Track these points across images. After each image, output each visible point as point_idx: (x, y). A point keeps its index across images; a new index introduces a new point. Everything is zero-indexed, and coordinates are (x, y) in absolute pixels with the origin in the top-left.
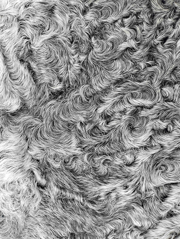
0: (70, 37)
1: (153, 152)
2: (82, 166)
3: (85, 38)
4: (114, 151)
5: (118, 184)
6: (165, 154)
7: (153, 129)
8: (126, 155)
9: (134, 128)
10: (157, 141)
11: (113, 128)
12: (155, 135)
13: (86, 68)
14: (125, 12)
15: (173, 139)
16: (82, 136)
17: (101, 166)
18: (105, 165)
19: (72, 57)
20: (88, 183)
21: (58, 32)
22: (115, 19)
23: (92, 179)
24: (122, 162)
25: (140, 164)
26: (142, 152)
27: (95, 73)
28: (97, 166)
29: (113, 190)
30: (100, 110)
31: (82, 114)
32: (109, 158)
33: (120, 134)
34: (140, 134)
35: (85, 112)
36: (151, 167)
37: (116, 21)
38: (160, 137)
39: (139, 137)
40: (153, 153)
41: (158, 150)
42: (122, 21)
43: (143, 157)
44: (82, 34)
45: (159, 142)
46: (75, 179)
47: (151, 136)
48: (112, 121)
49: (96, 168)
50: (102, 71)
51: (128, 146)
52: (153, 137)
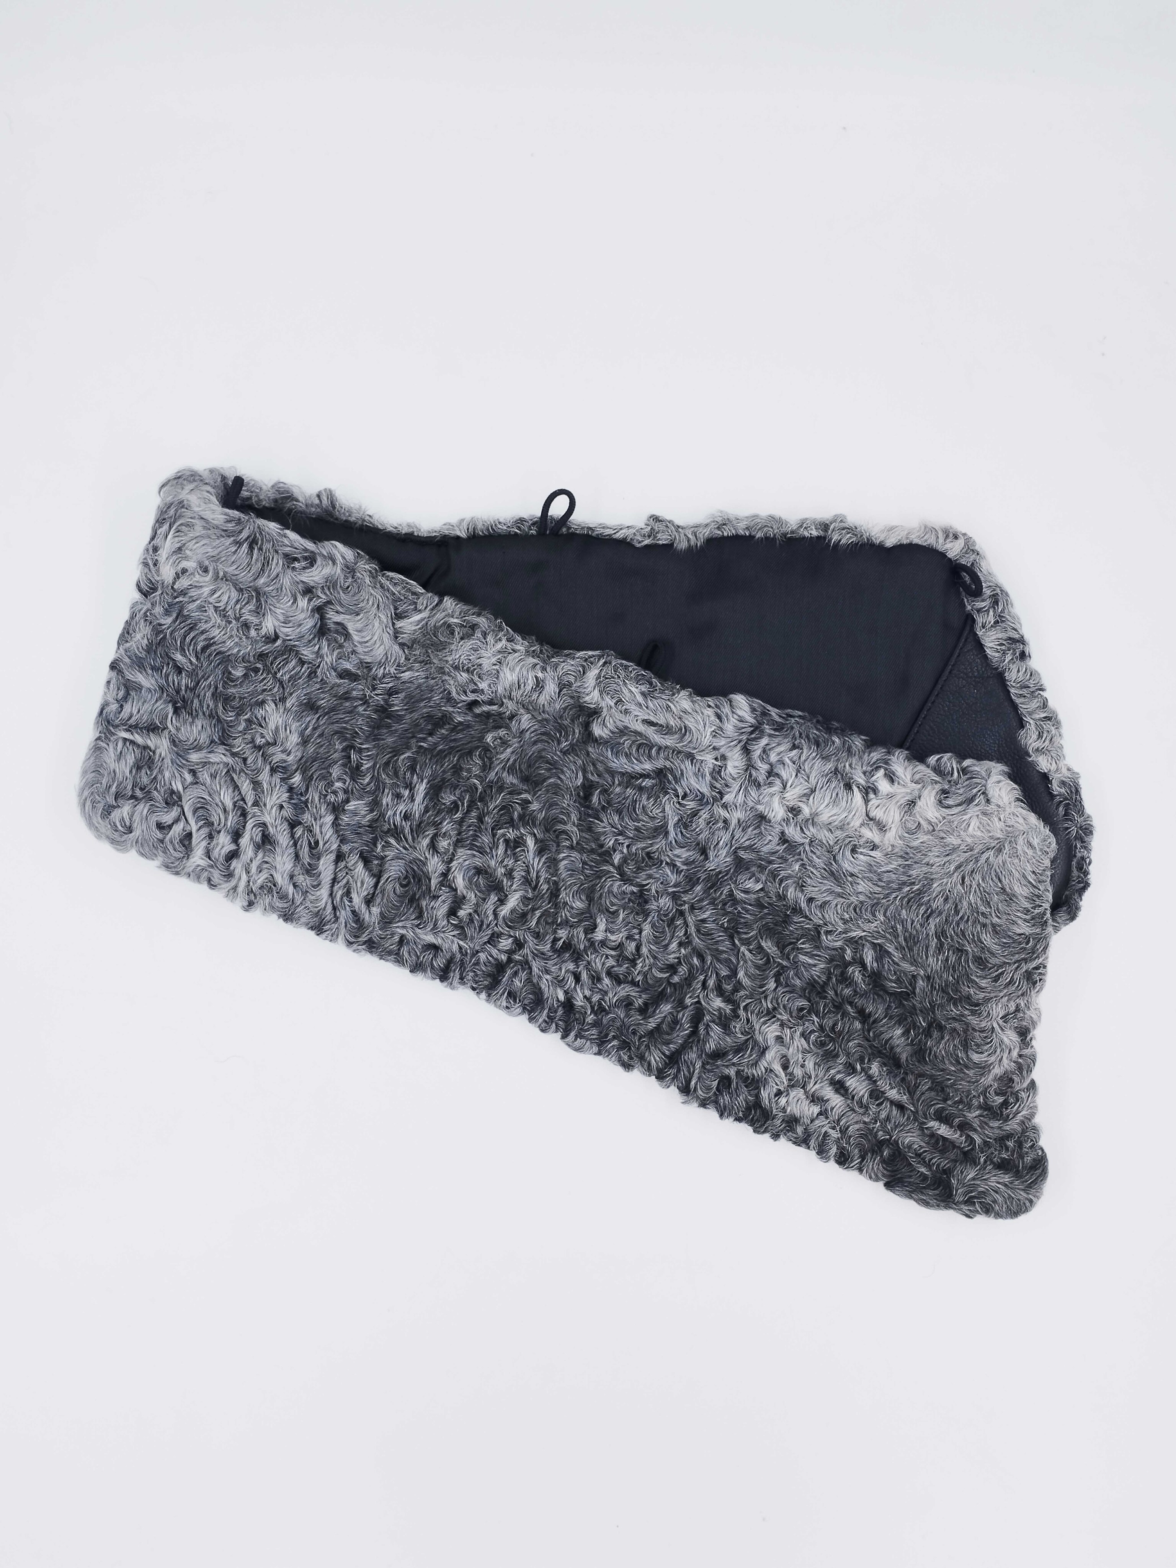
0: (656, 856)
1: (434, 882)
2: (469, 771)
3: (641, 878)
4: (464, 828)
5: (417, 807)
6: (423, 895)
7: (464, 897)
8: (449, 844)
9: (479, 875)
10: (445, 895)
11: (495, 845)
12: (456, 896)
13: (600, 855)
14: (644, 950)
15: (438, 914)
16: (510, 794)
17: (453, 798)
18: (452, 804)
19: (627, 842)
20: (442, 767)
21: (671, 842)
22: (644, 933)
23: (443, 775)
24: (444, 830)
25: (427, 855)
26: (441, 868)
27: (587, 865)
28: (458, 792)
29: (413, 796)
30: (530, 842)
31: (541, 810)
32: (459, 815)
33: (482, 851)
34: (467, 879)
35: (541, 816)
36: (415, 868)
37: (640, 933)
38: (449, 901)
39: (463, 876)
40: (432, 881)
41: (433, 888)
42: (635, 940)
43: (434, 865)
44: (650, 877)
45: (443, 898)
46: (457, 751)
47: (456, 890)
48: (506, 850)
49: (455, 789)
50: (582, 877)
51: (461, 852)
52: (453, 893)
